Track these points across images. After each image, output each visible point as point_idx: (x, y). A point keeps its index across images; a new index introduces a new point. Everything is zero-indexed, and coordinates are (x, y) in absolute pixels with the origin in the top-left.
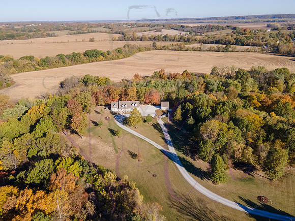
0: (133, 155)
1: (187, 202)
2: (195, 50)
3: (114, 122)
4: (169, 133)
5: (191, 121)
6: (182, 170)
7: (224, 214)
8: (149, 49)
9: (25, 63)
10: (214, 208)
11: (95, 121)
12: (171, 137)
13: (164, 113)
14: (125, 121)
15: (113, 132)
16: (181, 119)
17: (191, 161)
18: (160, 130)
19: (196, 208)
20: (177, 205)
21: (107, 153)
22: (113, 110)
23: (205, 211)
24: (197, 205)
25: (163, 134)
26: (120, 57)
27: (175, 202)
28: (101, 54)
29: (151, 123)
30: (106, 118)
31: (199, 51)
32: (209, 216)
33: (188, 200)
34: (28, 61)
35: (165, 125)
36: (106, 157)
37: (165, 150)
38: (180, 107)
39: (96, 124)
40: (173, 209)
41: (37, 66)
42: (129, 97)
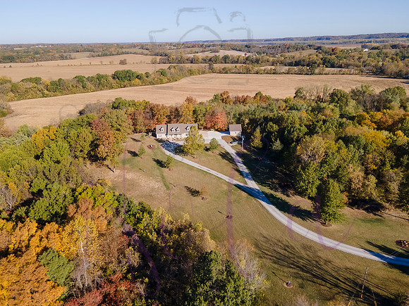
0: (194, 192)
2: (267, 73)
3: (162, 152)
4: (244, 163)
5: (277, 145)
6: (272, 209)
7: (349, 265)
9: (28, 87)
10: (330, 257)
11: (133, 150)
13: (234, 139)
15: (160, 163)
18: (231, 160)
19: (301, 258)
20: (270, 254)
21: (153, 189)
22: (158, 136)
23: (317, 262)
24: (303, 253)
25: (236, 165)
26: (164, 81)
28: (137, 77)
29: (218, 152)
30: (149, 147)
31: (274, 73)
32: (325, 267)
33: (288, 247)
35: (238, 154)
38: (258, 130)
41: (46, 91)
42: (182, 119)
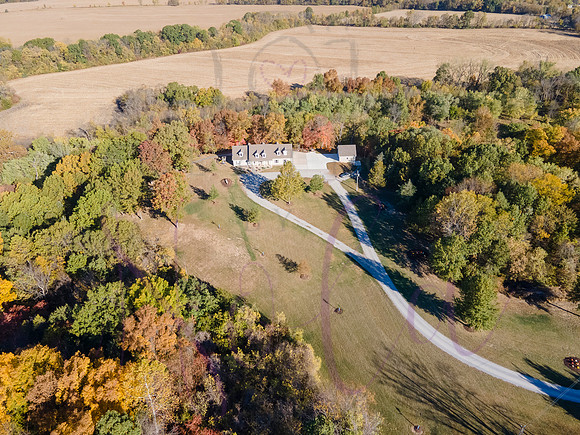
0: (289, 264)
1: (414, 371)
2: (395, 26)
3: (241, 191)
4: (360, 214)
5: (408, 189)
6: (397, 299)
7: (499, 400)
8: (298, 24)
9: (36, 55)
11: (201, 188)
12: (366, 223)
13: (346, 170)
14: (266, 189)
15: (241, 214)
16: (383, 185)
17: (414, 278)
18: (341, 209)
19: (435, 386)
20: (393, 377)
21: (233, 259)
22: (236, 163)
23: (455, 393)
24: (438, 378)
25: (348, 217)
26: (238, 41)
27: (389, 371)
28: (198, 35)
29: (320, 193)
30: (224, 182)
31: (405, 26)
32: (466, 403)
33: (417, 366)
34: (41, 51)
35: (352, 197)
36: (230, 269)
37: (356, 253)
38: (381, 157)
39: (204, 195)
40: (386, 387)
41: (62, 62)
42: (269, 135)
